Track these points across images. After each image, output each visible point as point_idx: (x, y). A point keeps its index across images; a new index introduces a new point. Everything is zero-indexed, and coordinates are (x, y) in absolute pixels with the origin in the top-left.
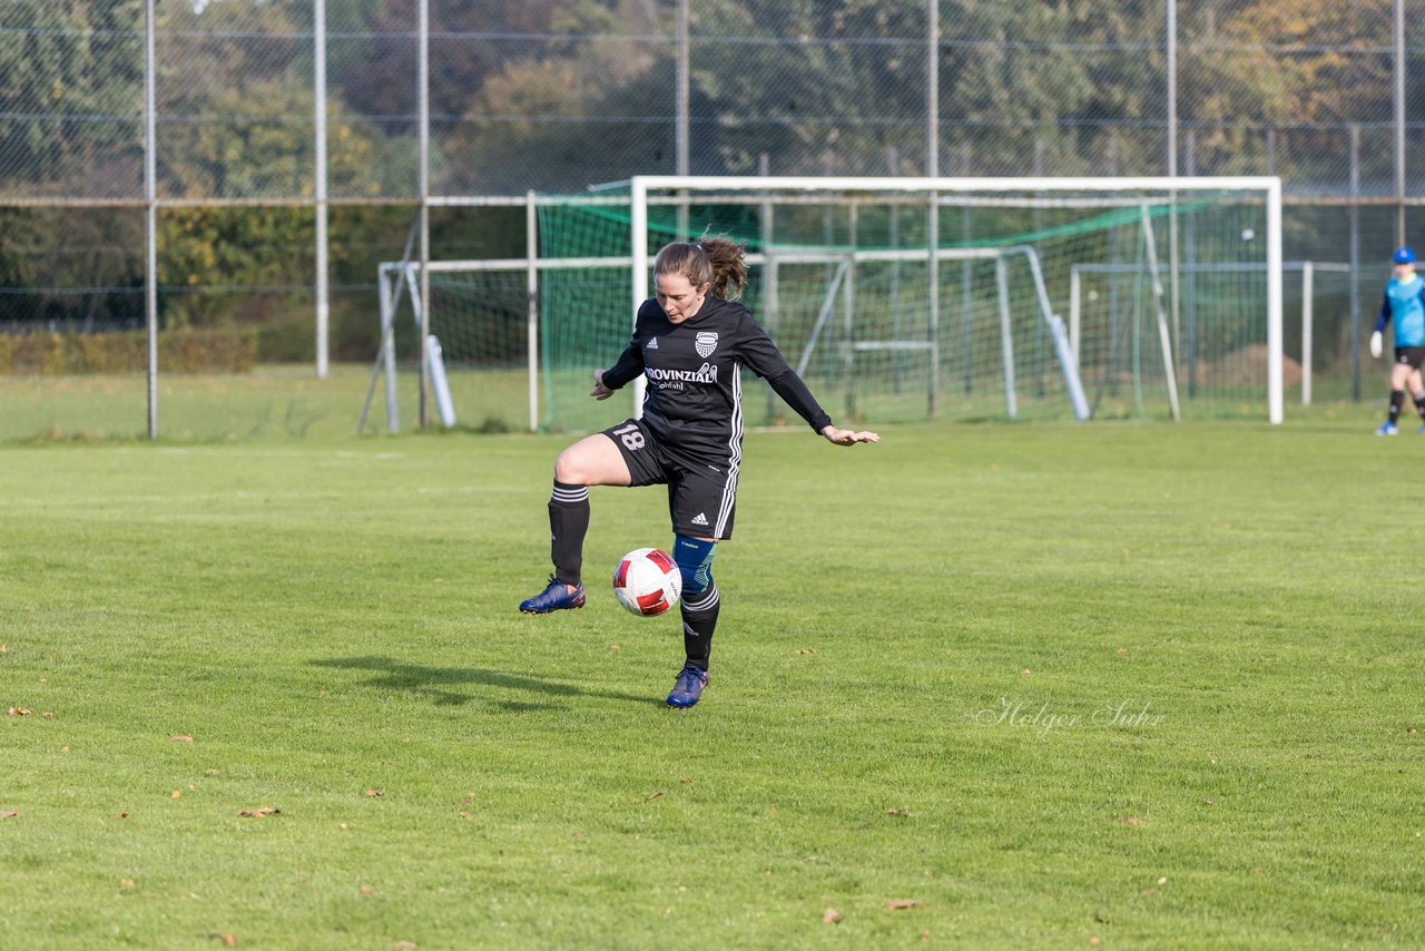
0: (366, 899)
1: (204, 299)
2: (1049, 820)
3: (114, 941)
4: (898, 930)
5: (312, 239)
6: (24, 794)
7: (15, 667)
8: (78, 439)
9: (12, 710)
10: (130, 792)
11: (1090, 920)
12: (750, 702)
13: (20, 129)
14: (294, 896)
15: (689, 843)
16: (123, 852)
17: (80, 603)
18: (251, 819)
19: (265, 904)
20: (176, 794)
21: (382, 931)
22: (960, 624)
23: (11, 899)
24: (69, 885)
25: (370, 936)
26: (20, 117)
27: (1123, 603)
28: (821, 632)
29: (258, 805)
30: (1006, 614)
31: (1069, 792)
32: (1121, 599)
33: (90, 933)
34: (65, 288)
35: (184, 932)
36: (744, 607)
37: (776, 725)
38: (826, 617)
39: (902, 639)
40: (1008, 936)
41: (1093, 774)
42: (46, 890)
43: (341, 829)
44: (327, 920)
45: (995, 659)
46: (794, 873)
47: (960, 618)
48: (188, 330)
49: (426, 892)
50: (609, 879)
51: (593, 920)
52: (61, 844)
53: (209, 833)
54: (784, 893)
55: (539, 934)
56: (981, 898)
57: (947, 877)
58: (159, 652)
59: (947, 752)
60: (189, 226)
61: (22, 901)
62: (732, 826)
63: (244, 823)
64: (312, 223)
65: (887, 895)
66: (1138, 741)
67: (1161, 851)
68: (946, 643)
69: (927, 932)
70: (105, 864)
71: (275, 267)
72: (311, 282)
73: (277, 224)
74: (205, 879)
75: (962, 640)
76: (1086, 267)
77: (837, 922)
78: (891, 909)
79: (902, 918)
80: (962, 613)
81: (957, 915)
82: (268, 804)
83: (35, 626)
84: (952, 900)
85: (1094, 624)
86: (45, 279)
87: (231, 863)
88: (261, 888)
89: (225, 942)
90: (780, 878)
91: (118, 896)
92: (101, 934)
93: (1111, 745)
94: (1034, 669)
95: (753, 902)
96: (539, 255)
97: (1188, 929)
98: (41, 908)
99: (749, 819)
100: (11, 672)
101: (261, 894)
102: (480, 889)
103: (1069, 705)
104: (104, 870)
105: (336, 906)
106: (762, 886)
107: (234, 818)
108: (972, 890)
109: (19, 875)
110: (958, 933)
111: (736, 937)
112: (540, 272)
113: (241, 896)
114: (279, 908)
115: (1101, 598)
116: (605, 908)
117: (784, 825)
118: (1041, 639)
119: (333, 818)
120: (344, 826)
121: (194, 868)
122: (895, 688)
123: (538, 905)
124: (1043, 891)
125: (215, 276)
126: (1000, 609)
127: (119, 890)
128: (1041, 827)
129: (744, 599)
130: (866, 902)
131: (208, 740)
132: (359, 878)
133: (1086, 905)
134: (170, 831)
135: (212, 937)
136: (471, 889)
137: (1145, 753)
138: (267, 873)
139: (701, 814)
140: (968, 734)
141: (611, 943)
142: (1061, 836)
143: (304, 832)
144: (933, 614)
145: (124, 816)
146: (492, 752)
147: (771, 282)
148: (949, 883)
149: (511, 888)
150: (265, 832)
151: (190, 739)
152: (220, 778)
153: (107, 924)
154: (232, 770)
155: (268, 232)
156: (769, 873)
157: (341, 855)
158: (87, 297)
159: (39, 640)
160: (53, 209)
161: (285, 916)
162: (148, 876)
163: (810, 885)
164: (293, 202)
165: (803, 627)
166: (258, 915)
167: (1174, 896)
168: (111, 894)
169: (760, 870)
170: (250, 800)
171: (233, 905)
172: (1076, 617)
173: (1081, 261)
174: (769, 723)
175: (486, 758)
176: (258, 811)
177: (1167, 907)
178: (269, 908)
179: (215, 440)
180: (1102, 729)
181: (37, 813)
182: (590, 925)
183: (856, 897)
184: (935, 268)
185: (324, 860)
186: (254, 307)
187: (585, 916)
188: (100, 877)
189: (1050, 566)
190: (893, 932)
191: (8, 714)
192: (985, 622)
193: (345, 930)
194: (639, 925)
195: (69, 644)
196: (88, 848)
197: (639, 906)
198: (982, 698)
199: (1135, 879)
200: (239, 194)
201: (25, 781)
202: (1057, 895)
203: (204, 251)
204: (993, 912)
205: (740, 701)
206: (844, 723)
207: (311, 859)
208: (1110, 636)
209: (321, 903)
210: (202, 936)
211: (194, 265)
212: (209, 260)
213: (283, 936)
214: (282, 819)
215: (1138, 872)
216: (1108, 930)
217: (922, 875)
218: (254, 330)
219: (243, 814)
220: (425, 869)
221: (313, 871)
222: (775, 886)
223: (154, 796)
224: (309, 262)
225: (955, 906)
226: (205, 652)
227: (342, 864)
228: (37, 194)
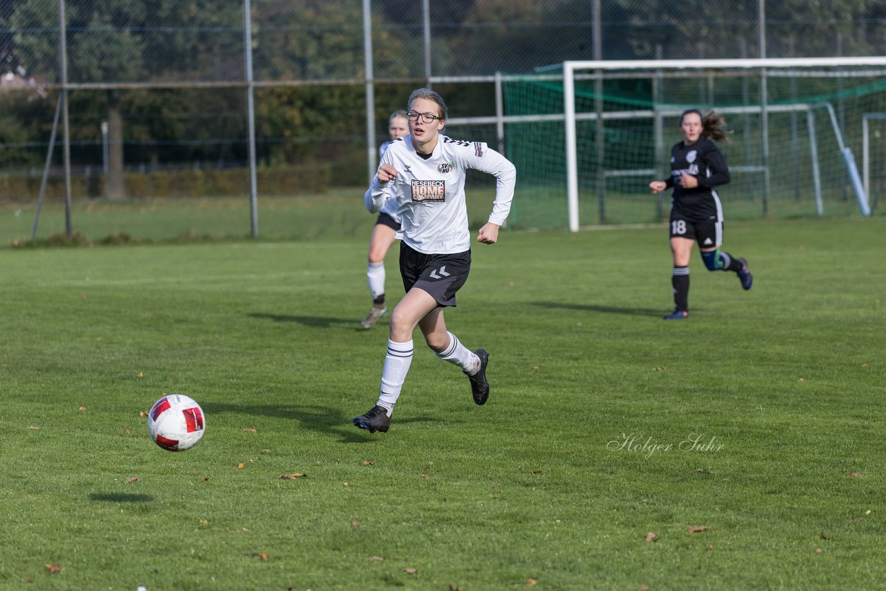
0: (354, 530)
1: (295, 147)
2: (802, 474)
3: (191, 559)
4: (693, 545)
5: (364, 106)
6: (144, 467)
7: (147, 386)
8: (206, 239)
9: (142, 414)
10: (212, 464)
11: (817, 538)
12: (618, 402)
13: (170, 38)
14: (309, 528)
15: (567, 492)
16: (202, 502)
17: (194, 344)
18: (287, 480)
19: (290, 534)
20: (241, 465)
21: (362, 550)
22: (763, 349)
23: (128, 533)
24: (166, 523)
25: (354, 554)
26: (170, 30)
27: (870, 335)
28: (671, 356)
29: (293, 472)
30: (792, 343)
31: (817, 456)
32: (870, 332)
33: (177, 554)
34: (205, 140)
35: (236, 552)
36: (623, 341)
37: (634, 416)
38: (676, 347)
39: (723, 360)
40: (764, 548)
41: (835, 445)
42: (151, 527)
43: (344, 486)
44: (327, 544)
45: (782, 372)
46: (632, 510)
47: (763, 346)
48: (284, 167)
49: (393, 526)
50: (512, 516)
51: (498, 541)
52: (163, 498)
53: (260, 489)
54: (623, 523)
55: (463, 551)
56: (749, 525)
57: (730, 512)
58: (241, 375)
59: (742, 432)
60: (285, 98)
61: (135, 534)
62: (595, 481)
63: (282, 483)
64: (363, 95)
65: (689, 523)
66: (866, 423)
67: (871, 493)
68: (751, 362)
69: (711, 546)
70: (190, 510)
71: (341, 125)
72: (364, 133)
73: (342, 96)
74: (253, 519)
75: (762, 360)
76: (873, 115)
77: (655, 541)
78: (691, 532)
79: (697, 538)
80: (765, 343)
81: (733, 536)
82: (299, 471)
83: (163, 360)
84: (730, 526)
85: (850, 348)
86: (191, 135)
87: (271, 509)
88: (288, 524)
89: (262, 559)
90: (623, 514)
91: (197, 530)
92: (182, 554)
93: (849, 426)
94: (806, 378)
95: (602, 528)
96: (505, 114)
97: (880, 543)
98: (147, 539)
99: (607, 476)
100: (144, 389)
101: (288, 528)
102: (429, 523)
103: (825, 401)
104: (189, 514)
105: (335, 535)
106: (609, 518)
107: (277, 480)
108: (744, 519)
109: (135, 518)
110: (732, 547)
111: (588, 551)
112: (505, 125)
113: (275, 529)
114: (298, 536)
115: (857, 331)
116: (507, 533)
117: (629, 480)
118: (814, 359)
119: (340, 479)
120: (346, 484)
121: (247, 512)
122: (714, 391)
123: (464, 533)
124: (791, 519)
125: (301, 131)
126: (791, 340)
127: (197, 526)
128: (795, 478)
129: (624, 336)
130: (677, 527)
131: (266, 431)
132: (352, 517)
133: (817, 528)
134: (234, 489)
135: (254, 555)
136: (423, 523)
137: (871, 431)
138: (294, 515)
139: (577, 474)
140: (756, 420)
141: (508, 555)
142: (808, 485)
143: (321, 488)
144: (745, 344)
145: (206, 479)
146: (448, 436)
147: (659, 128)
148: (731, 516)
149: (449, 522)
150: (295, 489)
151: (255, 430)
152: (270, 454)
153: (188, 548)
154: (279, 450)
155: (336, 102)
156: (615, 510)
157: (342, 502)
158: (219, 146)
159: (164, 368)
160: (195, 89)
161: (302, 541)
162: (216, 517)
163: (641, 518)
164: (352, 81)
165: (660, 353)
166: (285, 541)
167: (874, 522)
168: (193, 528)
169: (610, 509)
170: (287, 469)
171: (269, 535)
172: (839, 344)
173: (870, 111)
174: (629, 415)
175: (443, 440)
176: (292, 476)
177: (869, 529)
178: (292, 536)
179: (295, 238)
180: (844, 416)
181: (151, 479)
182: (496, 545)
183: (669, 525)
184: (765, 117)
185: (331, 506)
186: (328, 150)
187: (494, 539)
188: (186, 518)
189: (827, 311)
190: (690, 547)
191: (139, 416)
192: (778, 348)
193: (339, 550)
194: (527, 544)
195: (184, 371)
196: (180, 500)
197: (528, 532)
198: (770, 398)
199: (851, 512)
200: (317, 77)
201: (146, 458)
202: (799, 522)
203: (294, 114)
204: (756, 533)
205: (612, 402)
206: (677, 414)
207: (323, 505)
208: (859, 356)
209: (326, 533)
210: (248, 555)
211: (288, 123)
212: (298, 120)
213: (299, 554)
214: (307, 480)
215: (854, 507)
216: (828, 544)
217: (714, 510)
218: (327, 166)
219: (282, 477)
220: (395, 511)
221: (323, 513)
222: (618, 518)
223: (227, 467)
224: (363, 121)
225: (732, 530)
226: (271, 375)
227: (342, 508)
228: (184, 79)
